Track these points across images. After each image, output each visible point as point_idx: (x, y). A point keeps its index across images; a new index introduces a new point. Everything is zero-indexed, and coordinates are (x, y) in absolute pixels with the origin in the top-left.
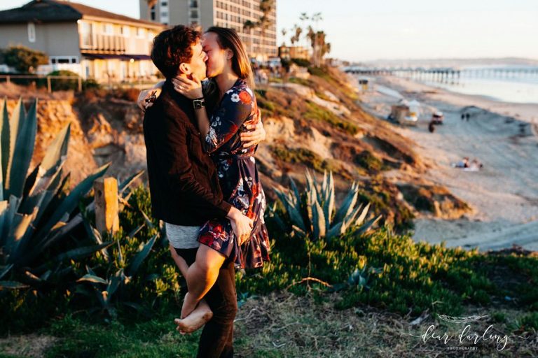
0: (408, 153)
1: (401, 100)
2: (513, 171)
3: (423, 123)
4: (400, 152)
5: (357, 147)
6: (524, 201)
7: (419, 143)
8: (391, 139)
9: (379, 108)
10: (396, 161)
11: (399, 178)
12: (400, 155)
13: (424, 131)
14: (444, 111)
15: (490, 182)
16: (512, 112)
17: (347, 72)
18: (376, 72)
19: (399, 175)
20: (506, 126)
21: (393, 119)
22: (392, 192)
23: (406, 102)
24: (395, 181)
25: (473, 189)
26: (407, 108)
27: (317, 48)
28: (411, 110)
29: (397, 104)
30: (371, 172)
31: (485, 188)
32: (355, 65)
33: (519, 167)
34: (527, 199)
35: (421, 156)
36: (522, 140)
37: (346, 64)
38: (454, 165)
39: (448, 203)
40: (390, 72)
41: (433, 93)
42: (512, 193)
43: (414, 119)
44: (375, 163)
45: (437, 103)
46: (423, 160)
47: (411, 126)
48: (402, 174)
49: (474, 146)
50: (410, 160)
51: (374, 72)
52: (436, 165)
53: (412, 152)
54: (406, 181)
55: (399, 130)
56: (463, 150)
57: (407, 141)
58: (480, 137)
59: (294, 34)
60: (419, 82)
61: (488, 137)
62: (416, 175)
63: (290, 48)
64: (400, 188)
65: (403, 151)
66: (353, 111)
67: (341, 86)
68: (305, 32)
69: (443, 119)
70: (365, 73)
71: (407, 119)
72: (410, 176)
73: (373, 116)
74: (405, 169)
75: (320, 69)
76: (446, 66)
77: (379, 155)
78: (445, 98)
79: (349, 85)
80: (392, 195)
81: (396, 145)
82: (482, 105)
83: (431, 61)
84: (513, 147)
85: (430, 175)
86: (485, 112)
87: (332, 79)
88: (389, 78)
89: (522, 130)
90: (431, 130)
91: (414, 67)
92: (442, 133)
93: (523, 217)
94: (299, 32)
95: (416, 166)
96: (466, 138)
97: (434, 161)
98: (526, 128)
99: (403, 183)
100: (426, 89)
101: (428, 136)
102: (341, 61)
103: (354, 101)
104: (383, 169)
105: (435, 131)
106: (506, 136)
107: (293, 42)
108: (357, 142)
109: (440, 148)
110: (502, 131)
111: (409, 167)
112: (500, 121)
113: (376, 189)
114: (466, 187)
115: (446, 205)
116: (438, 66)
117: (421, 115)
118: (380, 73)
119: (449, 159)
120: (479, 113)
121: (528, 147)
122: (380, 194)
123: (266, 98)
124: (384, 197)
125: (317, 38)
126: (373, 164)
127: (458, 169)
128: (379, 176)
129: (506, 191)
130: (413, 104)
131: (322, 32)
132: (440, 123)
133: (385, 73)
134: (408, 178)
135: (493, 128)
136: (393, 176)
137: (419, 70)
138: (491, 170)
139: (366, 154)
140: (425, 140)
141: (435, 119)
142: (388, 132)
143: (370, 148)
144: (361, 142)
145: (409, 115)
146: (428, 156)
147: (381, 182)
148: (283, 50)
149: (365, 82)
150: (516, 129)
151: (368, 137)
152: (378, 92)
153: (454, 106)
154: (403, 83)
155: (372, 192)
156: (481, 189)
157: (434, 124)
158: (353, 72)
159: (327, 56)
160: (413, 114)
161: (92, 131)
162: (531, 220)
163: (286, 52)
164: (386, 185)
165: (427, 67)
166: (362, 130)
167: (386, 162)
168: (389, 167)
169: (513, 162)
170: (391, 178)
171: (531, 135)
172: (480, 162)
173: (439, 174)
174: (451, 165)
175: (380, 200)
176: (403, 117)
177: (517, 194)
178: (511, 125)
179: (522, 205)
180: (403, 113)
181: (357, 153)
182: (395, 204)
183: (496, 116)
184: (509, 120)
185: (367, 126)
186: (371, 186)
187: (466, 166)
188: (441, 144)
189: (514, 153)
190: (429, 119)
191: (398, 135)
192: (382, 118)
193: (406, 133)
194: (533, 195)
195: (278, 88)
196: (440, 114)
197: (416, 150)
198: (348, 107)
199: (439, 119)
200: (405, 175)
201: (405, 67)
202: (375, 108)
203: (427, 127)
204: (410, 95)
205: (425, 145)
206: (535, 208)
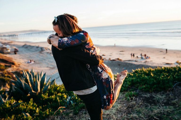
0: (12, 62)
2: (44, 61)
3: (12, 52)
6: (50, 69)
7: (13, 58)
8: (4, 58)
10: (9, 65)
11: (12, 70)
13: (13, 54)
15: (38, 65)
16: (37, 45)
19: (12, 69)
20: (37, 49)
21: (2, 52)
22: (11, 75)
23: (4, 46)
24: (11, 71)
26: (6, 48)
29: (1, 47)
30: (2, 70)
31: (38, 67)
33: (45, 60)
34: (50, 68)
35: (16, 62)
36: (43, 52)
38: (27, 63)
41: (11, 42)
42: (46, 67)
43: (9, 51)
44: (3, 67)
45: (14, 45)
47: (9, 53)
48: (12, 68)
49: (30, 56)
50: (13, 64)
52: (21, 64)
53: (13, 61)
54: (14, 70)
55: (5, 55)
56: (28, 58)
57: (9, 58)
58: (31, 53)
60: (6, 40)
61: (33, 53)
64: (13, 73)
65: (10, 61)
69: (18, 50)
71: (7, 51)
72: (16, 69)
74: (13, 67)
76: (13, 34)
77: (3, 64)
78: (16, 43)
81: (7, 60)
82: (28, 44)
83: (7, 33)
84: (41, 55)
85: (21, 67)
86: (30, 46)
89: (42, 50)
90: (15, 53)
91: (2, 35)
92: (19, 54)
93: (51, 73)
95: (16, 65)
96: (27, 54)
97: (20, 62)
98: (43, 49)
99: (14, 71)
100: (9, 41)
104: (6, 68)
105: (17, 54)
106: (38, 52)
109: (20, 58)
110: (36, 51)
112: (35, 48)
113: (6, 75)
116: (10, 34)
117: (11, 50)
119: (24, 61)
120: (28, 46)
121: (45, 54)
122: (8, 77)
124: (9, 77)
128: (5, 71)
129: (44, 67)
130: (8, 46)
132: (17, 51)
134: (15, 70)
135: (34, 50)
136: (10, 70)
137: (4, 36)
138: (38, 62)
140: (15, 57)
141: (16, 50)
142: (2, 56)
146: (18, 61)
147: (7, 73)
150: (40, 49)
153: (20, 45)
155: (5, 77)
156: (37, 68)
160: (8, 49)
162: (53, 73)
164: (9, 73)
165: (7, 35)
168: (7, 67)
169: (42, 58)
170: (10, 71)
171: (44, 50)
172: (34, 60)
173: (23, 66)
174: (25, 63)
175: (8, 78)
176: (5, 51)
177: (47, 67)
178: (38, 49)
179: (50, 70)
180: (5, 50)
183: (33, 47)
184: (38, 47)
186: (4, 75)
187: (31, 62)
188: (20, 57)
189: (42, 56)
190: (14, 50)
191: (6, 57)
193: (8, 56)
194: (51, 67)
196: (17, 48)
197: (14, 60)
200: (14, 69)
203: (14, 53)
204: (5, 44)
205: (15, 58)
206: (53, 70)
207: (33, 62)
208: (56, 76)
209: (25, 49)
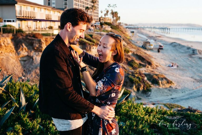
0: (149, 61)
1: (147, 39)
2: (190, 68)
3: (155, 49)
4: (146, 60)
5: (129, 58)
6: (194, 81)
7: (154, 57)
8: (143, 55)
9: (138, 43)
10: (144, 64)
11: (145, 71)
12: (146, 62)
13: (156, 52)
14: (164, 44)
15: (181, 72)
16: (190, 45)
17: (126, 28)
18: (138, 28)
19: (146, 70)
20: (187, 50)
21: (144, 47)
22: (142, 77)
23: (149, 40)
24: (144, 72)
25: (174, 76)
26: (149, 43)
27: (115, 18)
28: (151, 44)
29: (145, 41)
30: (134, 68)
31: (179, 75)
32: (130, 25)
33: (192, 67)
34: (196, 79)
35: (154, 62)
36: (193, 56)
37: (126, 25)
38: (167, 66)
39: (164, 81)
40: (143, 28)
41: (160, 37)
42: (189, 77)
43: (152, 47)
44: (136, 65)
45: (161, 41)
46: (155, 64)
47: (151, 50)
48: (146, 69)
49: (175, 58)
50: (150, 64)
51: (137, 28)
52: (160, 65)
53: (151, 61)
54: (148, 72)
55: (146, 51)
56: (171, 60)
57: (149, 56)
58: (177, 55)
59: (106, 12)
60: (154, 32)
61: (181, 55)
62: (152, 70)
63: (104, 18)
64: (146, 75)
65: (147, 60)
66: (128, 43)
67: (124, 33)
68: (110, 12)
69: (163, 47)
70: (133, 29)
71: (149, 47)
72: (150, 70)
73: (136, 46)
74: (148, 67)
75: (115, 27)
76: (165, 26)
77: (137, 62)
78: (164, 39)
79: (127, 33)
80: (143, 78)
81: (144, 58)
82: (178, 42)
83: (159, 24)
84: (190, 59)
85: (158, 70)
86: (179, 45)
87: (120, 30)
88: (143, 31)
89: (194, 52)
90: (159, 51)
91: (152, 27)
92: (163, 53)
93: (194, 87)
94: (107, 12)
95: (152, 66)
96: (172, 55)
97: (160, 64)
98: (195, 51)
99: (147, 73)
100: (157, 35)
101: (158, 54)
102: (124, 24)
103: (129, 40)
104: (139, 67)
105: (160, 52)
106: (187, 54)
107: (105, 16)
108: (129, 56)
109: (162, 59)
110: (186, 52)
111: (149, 66)
112: (185, 48)
113: (136, 75)
114: (172, 75)
115: (164, 82)
116: (162, 26)
117: (155, 46)
118: (139, 29)
119: (165, 63)
120: (177, 45)
121: (195, 59)
122: (138, 77)
123: (93, 38)
124: (139, 79)
125: (114, 14)
126: (135, 65)
127: (169, 67)
128: (138, 70)
129: (187, 76)
130: (152, 41)
131: (117, 12)
132: (162, 49)
133: (141, 29)
134: (149, 71)
135: (183, 51)
136: (143, 70)
137: (154, 28)
138: (182, 68)
139: (132, 61)
140: (156, 55)
141: (160, 47)
142: (141, 52)
143: (134, 59)
144: (131, 56)
145: (150, 45)
146: (157, 62)
147: (138, 73)
148: (101, 19)
149: (133, 32)
150: (191, 52)
151: (133, 54)
152: (138, 36)
153: (167, 42)
154: (148, 33)
155: (135, 77)
156: (178, 75)
157: (160, 49)
158: (129, 28)
159: (118, 21)
160: (151, 45)
161: (20, 50)
162: (197, 88)
163: (102, 20)
164: (140, 74)
165: (157, 27)
166: (131, 51)
167: (140, 64)
168: (141, 66)
169: (190, 65)
170: (142, 71)
171: (197, 54)
172: (177, 64)
173: (161, 69)
174: (166, 65)
175: (137, 80)
176: (148, 46)
177: (192, 78)
178: (189, 50)
179: (193, 82)
180: (148, 45)
181: (129, 60)
182: (143, 82)
183: (184, 46)
184: (189, 48)
185: (133, 50)
186: (134, 74)
187: (172, 66)
188: (162, 57)
189: (191, 61)
190: (158, 47)
191: (145, 53)
192: (140, 47)
193: (149, 53)
194: (198, 78)
195: (98, 34)
196: (162, 45)
197: (153, 60)
198: (126, 42)
199: (162, 47)
200: (148, 70)
201: (149, 26)
202: (137, 43)
203: (157, 50)
204: (151, 37)
205: (156, 58)
206: (198, 83)
207: (175, 67)
208: (199, 92)
209: (173, 48)
